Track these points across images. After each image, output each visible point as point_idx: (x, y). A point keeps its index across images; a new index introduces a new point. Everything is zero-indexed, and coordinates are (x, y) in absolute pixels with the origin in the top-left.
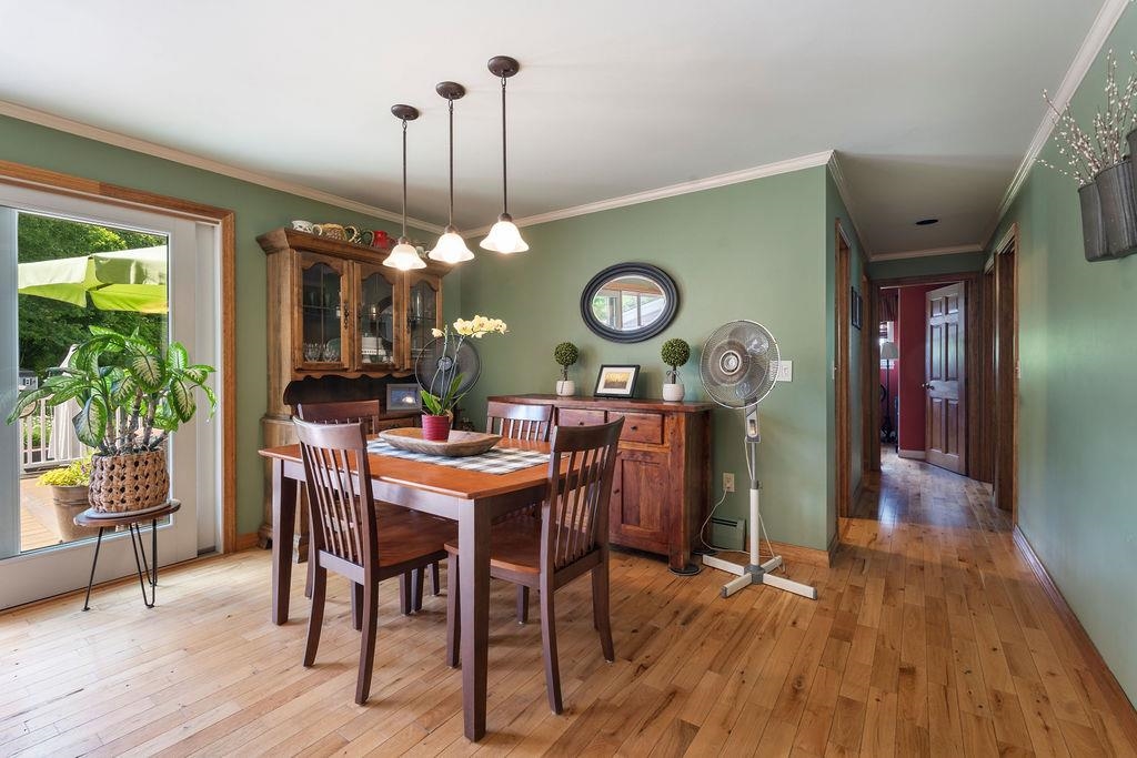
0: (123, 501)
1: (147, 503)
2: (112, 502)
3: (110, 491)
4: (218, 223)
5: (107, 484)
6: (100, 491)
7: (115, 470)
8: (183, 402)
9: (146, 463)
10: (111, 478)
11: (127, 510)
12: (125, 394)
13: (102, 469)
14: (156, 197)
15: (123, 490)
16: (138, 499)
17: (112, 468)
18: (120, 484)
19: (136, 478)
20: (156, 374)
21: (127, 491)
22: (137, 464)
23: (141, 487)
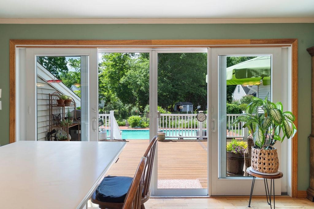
0: (265, 169)
1: (273, 171)
2: (260, 168)
3: (260, 163)
4: (290, 46)
5: (259, 160)
6: (256, 163)
7: (262, 155)
8: (288, 130)
9: (272, 154)
10: (260, 158)
11: (266, 172)
12: (268, 125)
13: (257, 154)
14: (268, 40)
15: (264, 164)
16: (270, 169)
17: (261, 154)
18: (264, 161)
19: (269, 160)
20: (280, 117)
21: (266, 164)
22: (269, 154)
23: (271, 164)
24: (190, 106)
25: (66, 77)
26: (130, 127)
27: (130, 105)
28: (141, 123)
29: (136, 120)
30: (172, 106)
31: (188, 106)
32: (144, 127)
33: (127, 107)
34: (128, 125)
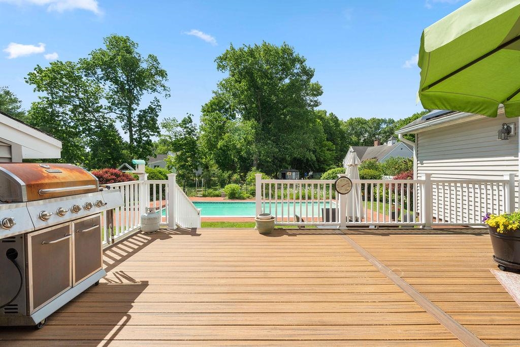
24: (296, 174)
25: (165, 144)
26: (227, 197)
27: (230, 172)
28: (241, 193)
29: (234, 190)
30: (277, 174)
31: (294, 174)
32: (244, 199)
33: (226, 175)
34: (225, 196)
